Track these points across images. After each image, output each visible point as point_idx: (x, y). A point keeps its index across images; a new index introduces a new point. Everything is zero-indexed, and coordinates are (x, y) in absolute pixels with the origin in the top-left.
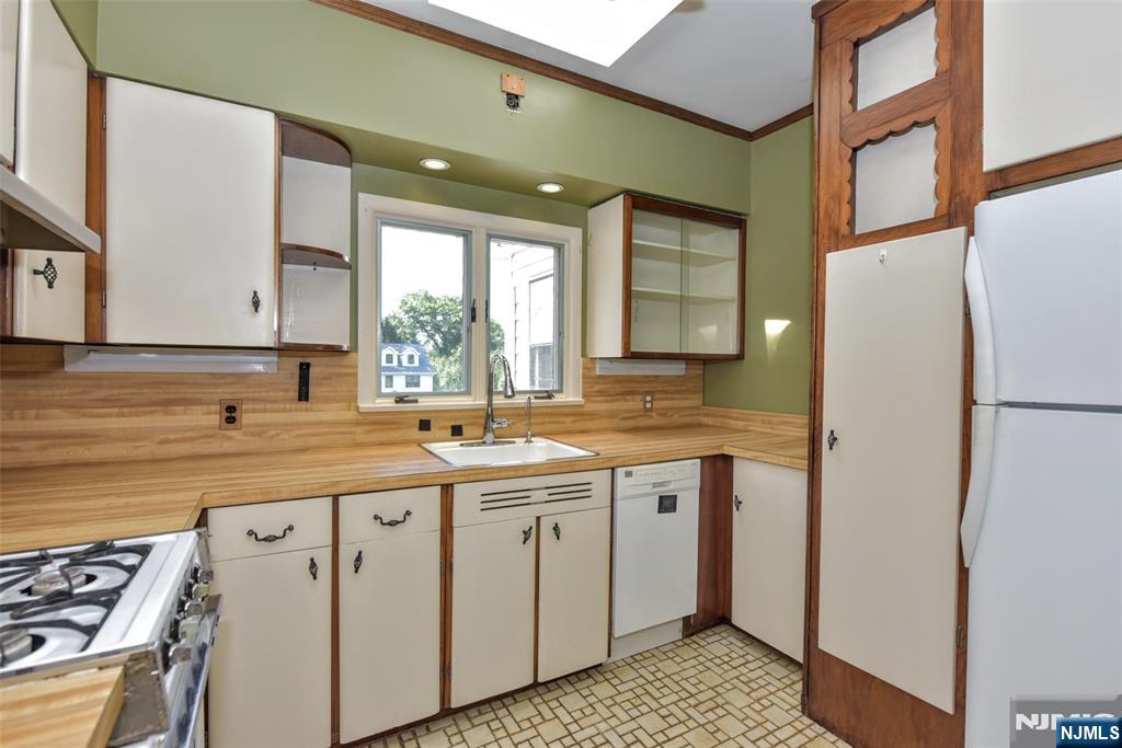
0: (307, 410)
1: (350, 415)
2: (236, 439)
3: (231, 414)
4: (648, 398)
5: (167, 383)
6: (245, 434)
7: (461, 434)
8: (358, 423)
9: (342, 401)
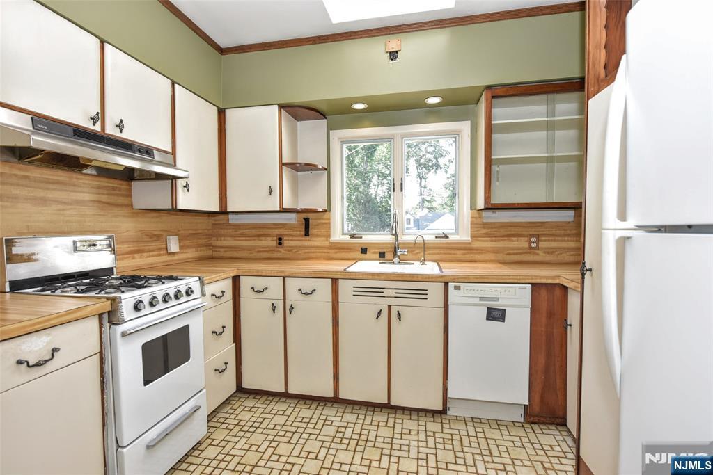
0: (309, 240)
1: (327, 244)
2: (282, 252)
3: (280, 241)
4: (534, 240)
5: (260, 228)
6: (285, 250)
7: (384, 257)
8: (331, 248)
9: (324, 236)
